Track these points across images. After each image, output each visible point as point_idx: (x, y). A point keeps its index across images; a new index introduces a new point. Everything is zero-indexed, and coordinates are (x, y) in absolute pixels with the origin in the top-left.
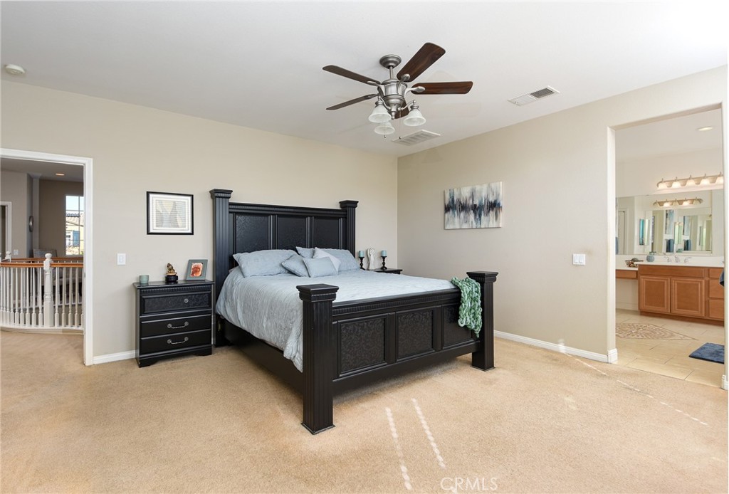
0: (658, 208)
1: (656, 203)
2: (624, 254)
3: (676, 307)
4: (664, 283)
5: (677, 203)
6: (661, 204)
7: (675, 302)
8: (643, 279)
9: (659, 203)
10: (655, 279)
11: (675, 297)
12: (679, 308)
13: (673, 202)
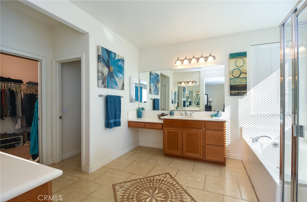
0: (180, 85)
1: (178, 83)
2: (158, 110)
3: (186, 151)
4: (178, 132)
5: (187, 83)
6: (181, 83)
7: (185, 148)
8: (166, 129)
9: (180, 82)
10: (173, 130)
11: (185, 143)
12: (187, 152)
13: (185, 82)
